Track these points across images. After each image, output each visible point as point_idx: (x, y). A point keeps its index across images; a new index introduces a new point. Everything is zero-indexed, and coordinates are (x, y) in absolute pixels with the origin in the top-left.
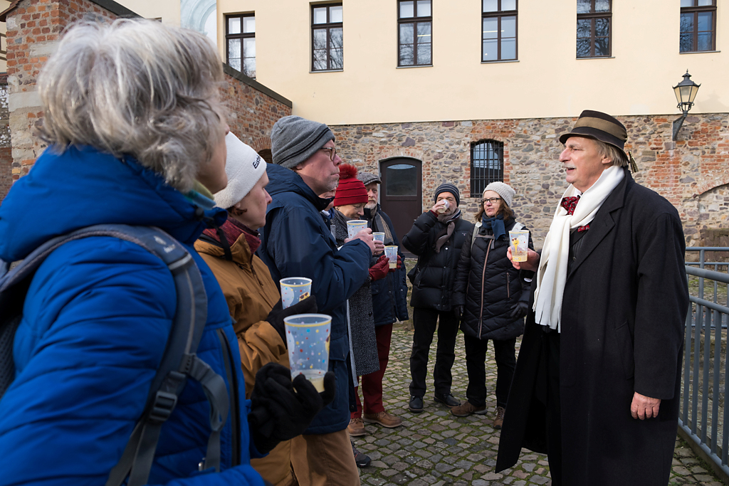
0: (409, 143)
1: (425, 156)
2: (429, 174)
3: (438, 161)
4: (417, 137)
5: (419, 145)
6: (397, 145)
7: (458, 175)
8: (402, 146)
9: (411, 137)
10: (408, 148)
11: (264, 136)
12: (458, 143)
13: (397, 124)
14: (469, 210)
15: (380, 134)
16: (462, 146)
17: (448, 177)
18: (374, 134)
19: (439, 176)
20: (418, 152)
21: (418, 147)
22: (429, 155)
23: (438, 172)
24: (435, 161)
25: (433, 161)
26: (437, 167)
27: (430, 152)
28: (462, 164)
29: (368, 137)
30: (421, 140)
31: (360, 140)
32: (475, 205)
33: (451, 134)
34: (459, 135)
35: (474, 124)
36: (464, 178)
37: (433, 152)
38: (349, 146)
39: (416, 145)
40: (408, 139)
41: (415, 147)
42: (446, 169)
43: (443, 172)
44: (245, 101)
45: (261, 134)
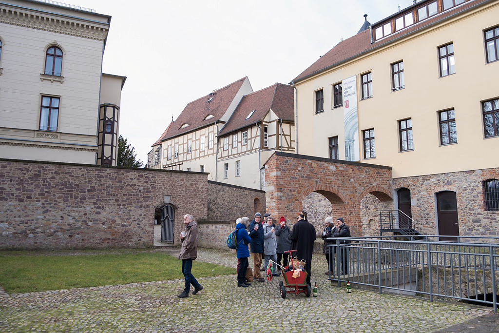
0: (449, 183)
2: (460, 199)
3: (465, 192)
4: (453, 180)
5: (454, 184)
6: (443, 184)
7: (476, 199)
8: (445, 185)
9: (449, 180)
10: (448, 186)
11: (372, 186)
12: (475, 182)
13: (442, 174)
14: (484, 218)
15: (434, 180)
16: (477, 183)
17: (470, 200)
18: (431, 180)
19: (466, 200)
20: (453, 187)
22: (459, 189)
23: (465, 198)
24: (463, 192)
26: (464, 195)
27: (460, 187)
28: (478, 193)
29: (428, 181)
30: (455, 181)
31: (424, 183)
32: (487, 215)
33: (470, 177)
34: (475, 178)
35: (483, 171)
36: (480, 200)
38: (419, 187)
40: (448, 181)
41: (452, 185)
42: (470, 196)
43: (468, 198)
44: (359, 173)
45: (370, 185)
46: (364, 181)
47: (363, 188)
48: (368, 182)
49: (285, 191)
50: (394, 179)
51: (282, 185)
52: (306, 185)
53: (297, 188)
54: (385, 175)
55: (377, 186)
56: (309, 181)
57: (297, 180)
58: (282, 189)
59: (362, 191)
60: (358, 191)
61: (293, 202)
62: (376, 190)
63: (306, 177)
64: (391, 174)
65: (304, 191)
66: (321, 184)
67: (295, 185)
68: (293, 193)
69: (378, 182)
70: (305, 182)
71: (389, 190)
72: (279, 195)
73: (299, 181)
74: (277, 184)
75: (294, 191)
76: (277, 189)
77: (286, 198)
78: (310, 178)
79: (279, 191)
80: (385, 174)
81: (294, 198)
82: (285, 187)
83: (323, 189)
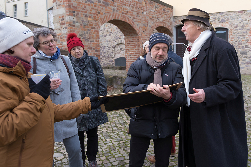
0: (223, 21)
1: (230, 27)
2: (232, 35)
4: (227, 18)
6: (218, 22)
7: (245, 35)
8: (220, 22)
9: (224, 19)
10: (222, 23)
11: (159, 21)
12: (246, 20)
13: (218, 13)
14: (250, 50)
17: (240, 36)
20: (227, 25)
21: (227, 23)
23: (236, 34)
24: (235, 29)
25: (233, 29)
26: (235, 31)
27: (232, 25)
28: (247, 30)
30: (228, 20)
33: (242, 16)
37: (234, 25)
39: (226, 22)
40: (222, 19)
41: (226, 23)
42: (240, 32)
43: (238, 34)
44: (150, 7)
45: (158, 20)
46: (154, 16)
47: (153, 22)
48: (156, 17)
49: (80, 15)
50: (174, 17)
51: (76, 8)
52: (103, 11)
53: (94, 14)
54: (168, 13)
55: (163, 21)
56: (106, 7)
57: (94, 5)
58: (76, 13)
59: (152, 25)
60: (149, 25)
61: (89, 30)
62: (162, 25)
63: (103, 3)
64: (172, 12)
65: (101, 18)
66: (118, 13)
67: (91, 10)
68: (89, 19)
69: (163, 18)
70: (102, 9)
71: (171, 26)
72: (72, 19)
73: (95, 6)
74: (69, 6)
75: (90, 17)
76: (70, 12)
77: (81, 25)
78: (107, 5)
79: (72, 15)
80: (168, 11)
81: (91, 25)
82: (79, 11)
83: (120, 18)
